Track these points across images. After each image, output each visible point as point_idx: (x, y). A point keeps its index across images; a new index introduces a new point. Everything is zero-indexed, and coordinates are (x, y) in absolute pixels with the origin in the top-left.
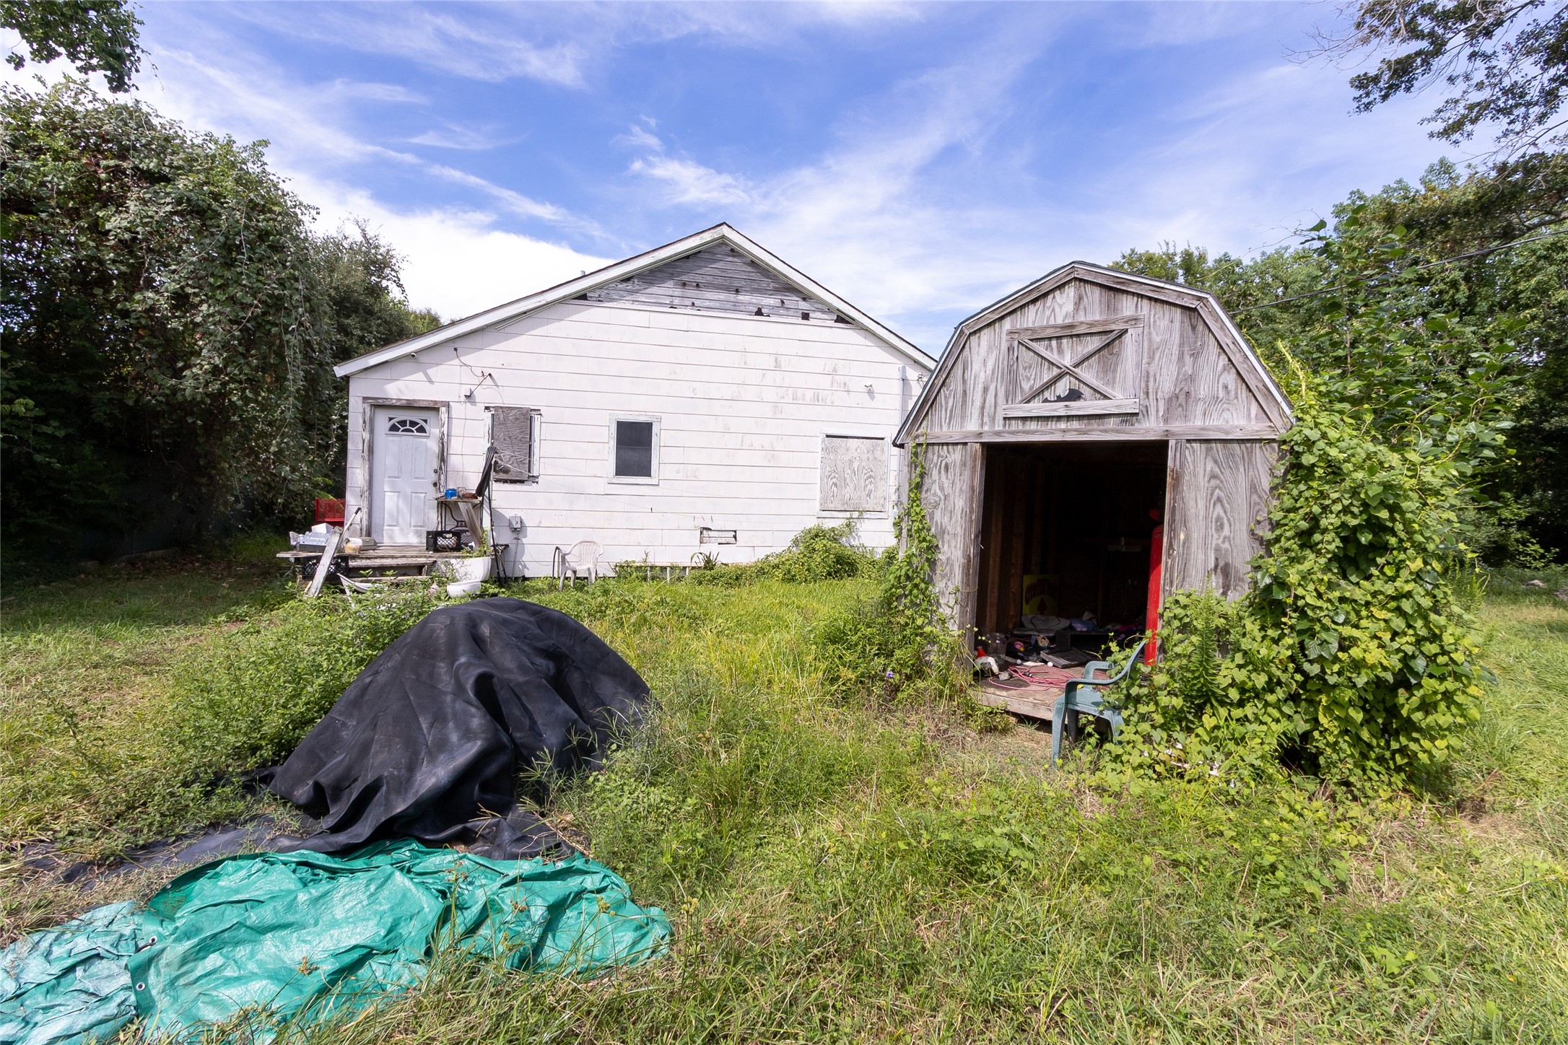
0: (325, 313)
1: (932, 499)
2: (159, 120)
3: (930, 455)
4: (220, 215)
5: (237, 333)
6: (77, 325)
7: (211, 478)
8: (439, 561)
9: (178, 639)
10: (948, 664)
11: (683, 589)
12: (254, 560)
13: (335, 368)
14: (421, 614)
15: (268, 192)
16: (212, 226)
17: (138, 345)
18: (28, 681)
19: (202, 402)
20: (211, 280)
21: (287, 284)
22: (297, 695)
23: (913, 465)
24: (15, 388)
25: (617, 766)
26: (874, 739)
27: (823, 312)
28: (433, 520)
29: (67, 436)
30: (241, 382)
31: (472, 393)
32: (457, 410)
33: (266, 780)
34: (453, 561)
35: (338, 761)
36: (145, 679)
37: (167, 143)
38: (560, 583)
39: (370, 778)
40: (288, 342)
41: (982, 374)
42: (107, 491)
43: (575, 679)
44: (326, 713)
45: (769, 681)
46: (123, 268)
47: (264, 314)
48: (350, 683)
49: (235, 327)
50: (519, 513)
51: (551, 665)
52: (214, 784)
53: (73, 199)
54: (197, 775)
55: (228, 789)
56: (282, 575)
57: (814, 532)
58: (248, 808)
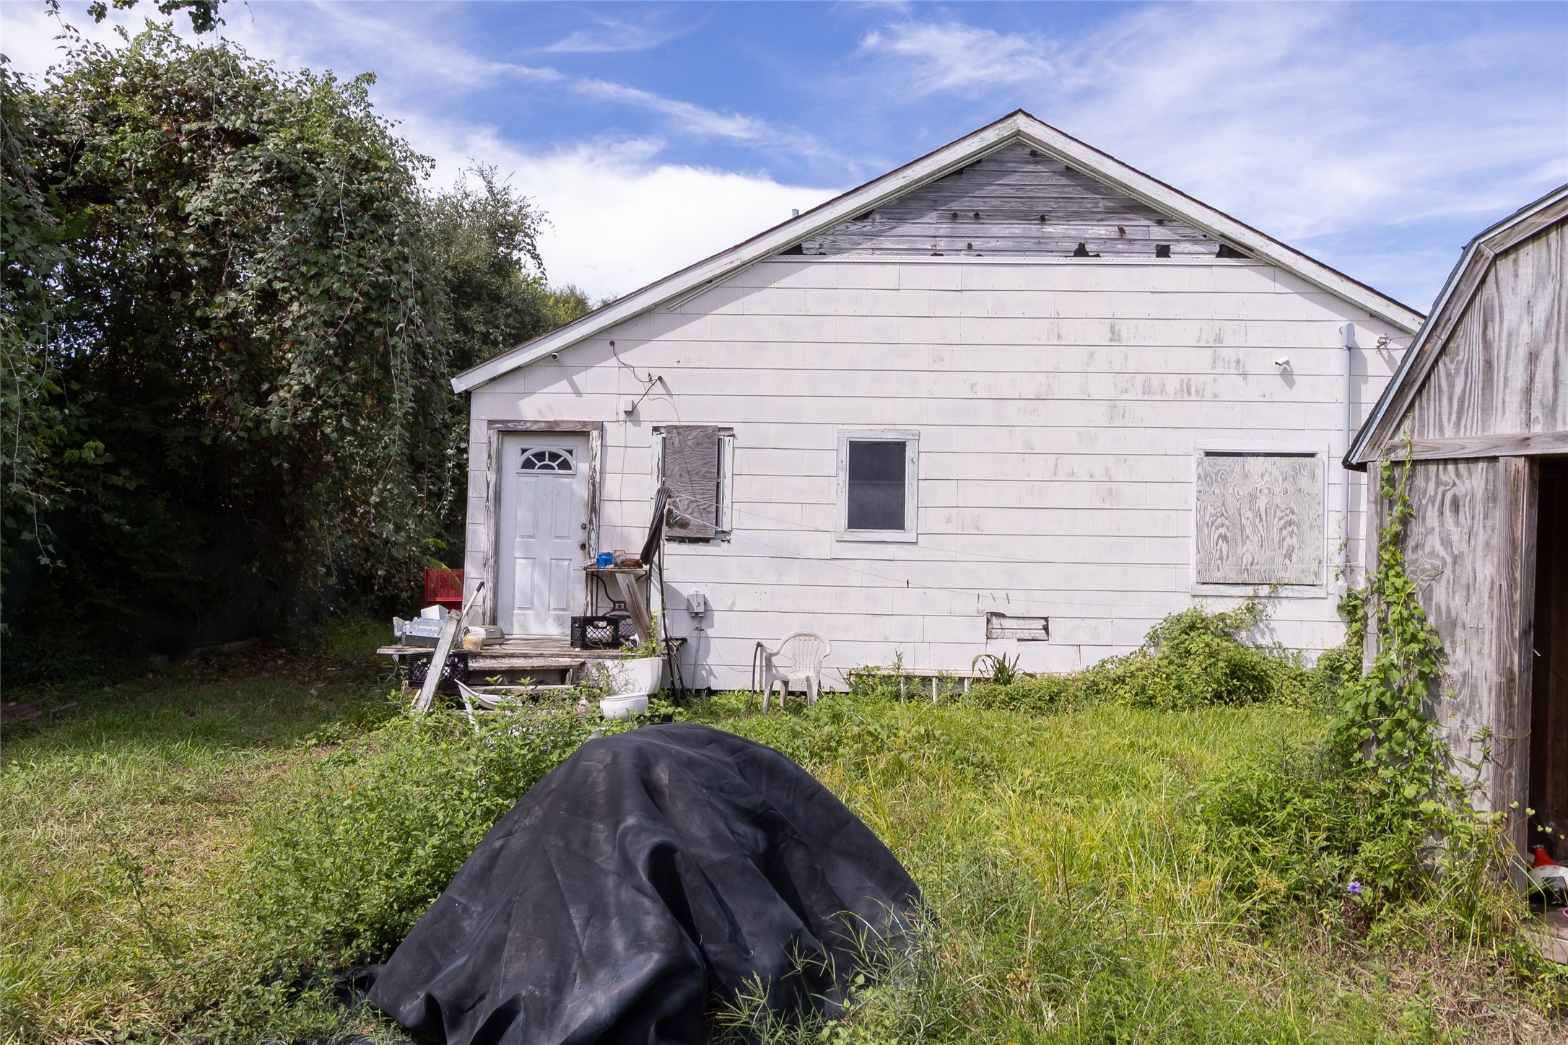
0: (441, 303)
1: (1427, 563)
2: (249, 63)
3: (1419, 481)
4: (315, 180)
5: (333, 339)
6: (152, 340)
7: (298, 541)
8: (590, 662)
9: (258, 767)
10: (1475, 876)
11: (961, 715)
12: (349, 658)
13: (453, 381)
14: (568, 744)
15: (374, 142)
16: (305, 196)
17: (220, 365)
18: (89, 817)
19: (290, 436)
20: (304, 269)
21: (395, 267)
22: (405, 857)
23: (1385, 500)
24: (85, 428)
25: (869, 1013)
26: (1329, 1010)
27: (1194, 241)
28: (580, 602)
29: (139, 489)
30: (335, 407)
31: (634, 407)
32: (615, 434)
33: (365, 983)
34: (609, 663)
35: (458, 965)
36: (219, 822)
37: (256, 92)
38: (764, 700)
39: (499, 997)
40: (394, 347)
41: (1525, 329)
42: (179, 562)
43: (796, 860)
44: (442, 889)
45: (1122, 885)
46: (204, 262)
47: (366, 310)
48: (473, 847)
49: (330, 331)
50: (702, 590)
51: (760, 836)
52: (299, 983)
53: (151, 179)
54: (279, 968)
55: (316, 994)
56: (383, 679)
57: (1186, 622)
58: (342, 1025)
